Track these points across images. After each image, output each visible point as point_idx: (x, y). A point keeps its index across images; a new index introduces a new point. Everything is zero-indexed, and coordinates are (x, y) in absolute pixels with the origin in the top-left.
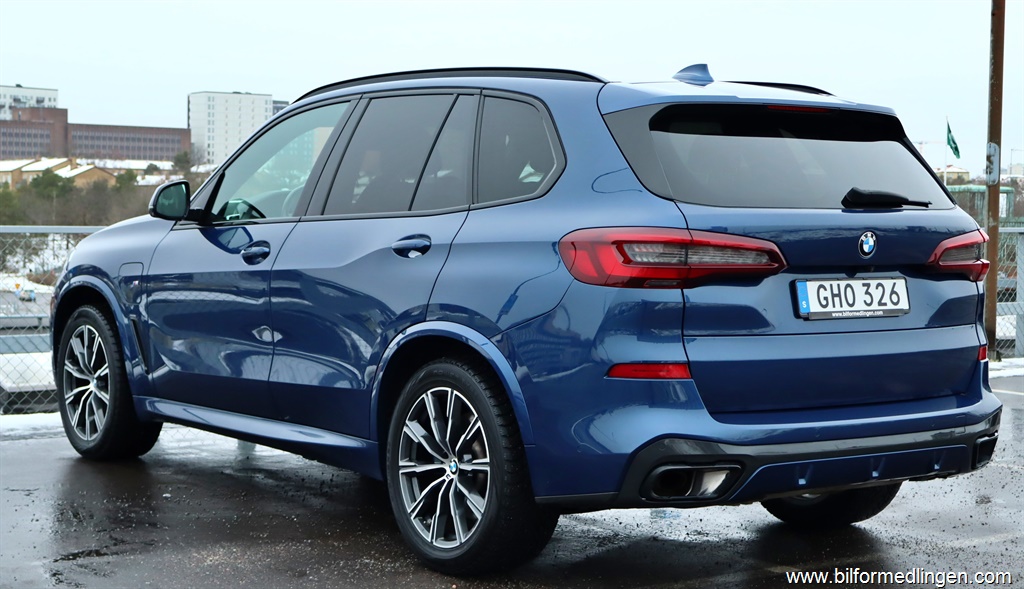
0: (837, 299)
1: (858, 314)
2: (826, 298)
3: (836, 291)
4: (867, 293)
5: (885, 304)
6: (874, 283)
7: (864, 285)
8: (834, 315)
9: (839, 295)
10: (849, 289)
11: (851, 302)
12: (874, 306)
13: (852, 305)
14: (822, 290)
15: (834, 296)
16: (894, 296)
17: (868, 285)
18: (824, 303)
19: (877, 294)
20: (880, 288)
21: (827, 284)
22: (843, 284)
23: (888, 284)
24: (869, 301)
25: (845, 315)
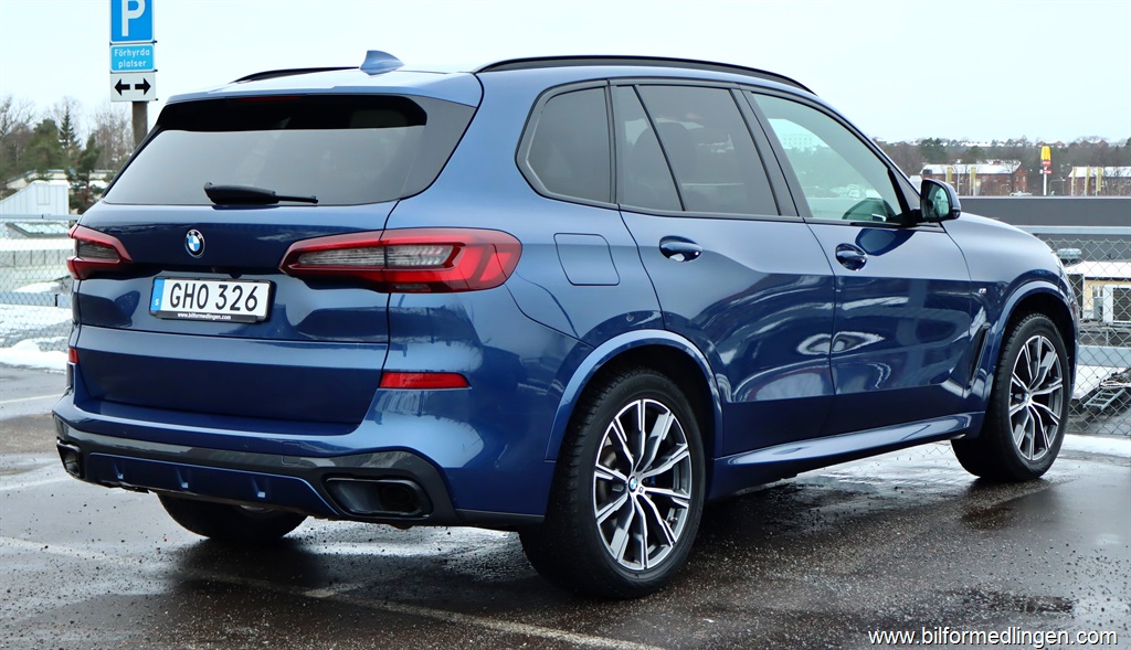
0: (189, 299)
1: (204, 316)
2: (178, 298)
3: (190, 292)
4: (222, 295)
5: (238, 309)
6: (231, 285)
7: (221, 286)
8: (179, 315)
9: (192, 296)
10: (204, 290)
11: (202, 303)
12: (227, 310)
13: (201, 307)
14: (177, 288)
15: (186, 295)
16: (251, 303)
17: (225, 287)
18: (175, 302)
19: (231, 296)
20: (238, 291)
21: (183, 283)
22: (199, 284)
23: (247, 287)
24: (220, 305)
25: (190, 316)
